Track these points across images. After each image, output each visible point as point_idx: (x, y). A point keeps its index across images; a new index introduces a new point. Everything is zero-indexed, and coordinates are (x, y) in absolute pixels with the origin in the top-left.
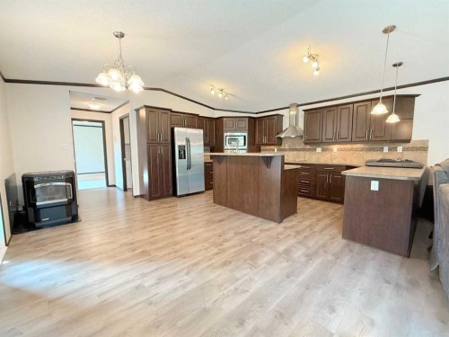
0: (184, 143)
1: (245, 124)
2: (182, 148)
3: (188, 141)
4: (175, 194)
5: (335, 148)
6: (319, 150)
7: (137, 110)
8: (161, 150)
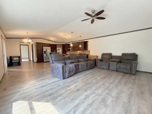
0: (45, 50)
1: (62, 46)
2: (45, 51)
3: (46, 50)
4: (43, 62)
5: (78, 51)
6: (76, 52)
7: (35, 43)
8: (40, 52)
